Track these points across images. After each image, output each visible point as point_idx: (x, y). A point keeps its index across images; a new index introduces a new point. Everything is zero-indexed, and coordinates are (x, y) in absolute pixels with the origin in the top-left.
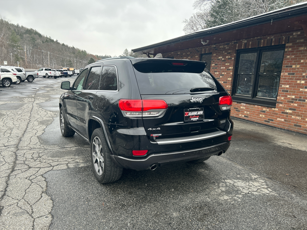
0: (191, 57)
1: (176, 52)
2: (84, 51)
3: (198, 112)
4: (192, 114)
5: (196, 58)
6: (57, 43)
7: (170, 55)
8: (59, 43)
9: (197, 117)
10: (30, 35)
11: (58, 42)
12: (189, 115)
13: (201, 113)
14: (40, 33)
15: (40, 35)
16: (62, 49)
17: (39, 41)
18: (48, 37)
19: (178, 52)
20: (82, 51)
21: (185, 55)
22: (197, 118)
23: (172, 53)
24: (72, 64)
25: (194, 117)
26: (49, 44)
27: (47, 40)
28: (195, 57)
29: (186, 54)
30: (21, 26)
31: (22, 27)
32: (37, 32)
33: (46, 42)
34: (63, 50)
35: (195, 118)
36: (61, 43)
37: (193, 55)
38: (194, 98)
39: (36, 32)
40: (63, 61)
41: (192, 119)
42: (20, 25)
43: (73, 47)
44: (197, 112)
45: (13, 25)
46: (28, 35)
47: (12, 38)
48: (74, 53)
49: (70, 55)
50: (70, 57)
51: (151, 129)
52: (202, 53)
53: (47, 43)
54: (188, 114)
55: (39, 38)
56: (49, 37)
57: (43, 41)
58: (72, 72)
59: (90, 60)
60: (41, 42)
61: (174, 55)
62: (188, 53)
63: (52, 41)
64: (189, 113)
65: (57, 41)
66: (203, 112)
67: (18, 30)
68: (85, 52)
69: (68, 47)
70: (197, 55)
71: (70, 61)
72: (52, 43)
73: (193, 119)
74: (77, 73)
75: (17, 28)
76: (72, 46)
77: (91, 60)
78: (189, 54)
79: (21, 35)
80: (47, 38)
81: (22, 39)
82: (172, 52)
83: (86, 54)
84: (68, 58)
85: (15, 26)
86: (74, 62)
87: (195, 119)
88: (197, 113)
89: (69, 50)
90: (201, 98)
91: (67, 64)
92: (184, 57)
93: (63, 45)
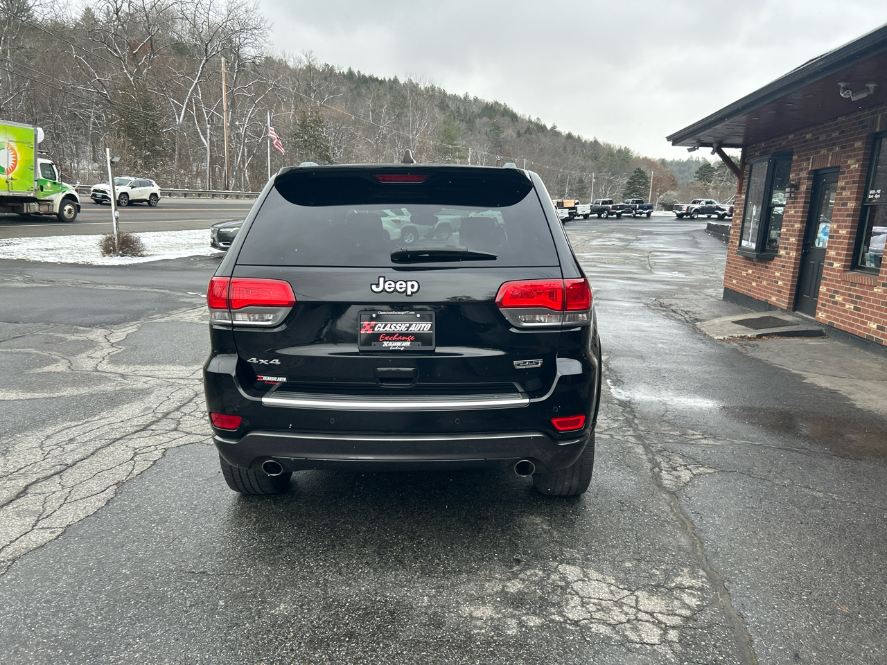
0: (842, 148)
1: (801, 134)
2: (623, 148)
3: (410, 325)
4: (387, 328)
5: (854, 150)
6: (554, 133)
7: (784, 143)
8: (558, 134)
9: (405, 341)
10: (491, 118)
11: (557, 129)
12: (376, 329)
13: (426, 327)
14: (515, 111)
15: (514, 117)
16: (565, 149)
17: (509, 133)
18: (534, 119)
19: (808, 133)
20: (620, 151)
21: (824, 141)
22: (408, 344)
23: (791, 137)
24: (585, 188)
25: (395, 338)
26: (534, 136)
27: (528, 128)
28: (853, 145)
29: (827, 136)
30: (472, 99)
31: (476, 100)
32: (509, 109)
33: (525, 133)
34: (566, 152)
35: (400, 341)
36: (563, 134)
37: (847, 141)
38: (385, 282)
39: (505, 109)
40: (562, 182)
41: (386, 344)
42: (471, 97)
43: (596, 142)
44: (408, 325)
45: (455, 98)
46: (485, 119)
47: (445, 131)
48: (596, 158)
49: (583, 164)
50: (583, 169)
51: (254, 360)
52: (875, 130)
53: (528, 135)
54: (373, 328)
55: (511, 124)
56: (536, 118)
57: (519, 131)
58: (567, 211)
59: (634, 174)
60: (515, 136)
61: (796, 144)
62: (834, 135)
63: (542, 128)
64: (376, 325)
65: (554, 127)
66: (430, 325)
67: (465, 109)
68: (627, 151)
69: (582, 141)
70: (861, 139)
71: (581, 181)
72: (540, 135)
73: (391, 343)
74: (584, 213)
75: (463, 105)
76: (592, 139)
77: (637, 175)
78: (837, 138)
79: (470, 122)
80: (530, 121)
81: (471, 131)
82: (790, 133)
83: (631, 157)
84: (576, 174)
85: (461, 98)
86: (591, 182)
87: (399, 344)
88: (409, 328)
89: (582, 151)
90: (414, 283)
91: (572, 190)
92: (822, 147)
93: (569, 136)
